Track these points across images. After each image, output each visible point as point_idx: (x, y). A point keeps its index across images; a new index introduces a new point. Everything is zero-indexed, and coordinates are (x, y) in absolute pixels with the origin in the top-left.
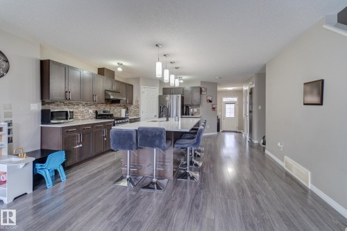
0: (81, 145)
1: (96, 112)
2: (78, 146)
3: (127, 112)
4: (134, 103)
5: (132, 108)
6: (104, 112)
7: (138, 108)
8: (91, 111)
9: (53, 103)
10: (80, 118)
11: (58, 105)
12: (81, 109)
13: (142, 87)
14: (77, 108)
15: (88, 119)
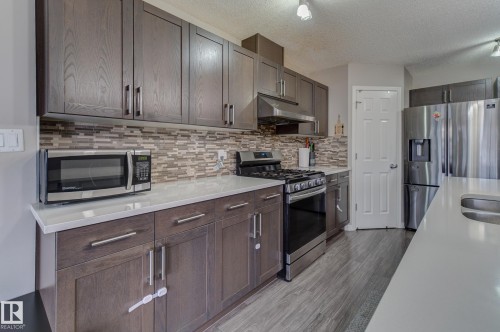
0: (162, 292)
1: (237, 156)
2: (148, 299)
3: (312, 156)
4: (331, 132)
5: (324, 146)
6: (257, 155)
7: (344, 144)
8: (222, 153)
9: (108, 129)
10: (191, 172)
11: (122, 136)
12: (196, 147)
13: (355, 88)
14: (184, 147)
15: (214, 175)
